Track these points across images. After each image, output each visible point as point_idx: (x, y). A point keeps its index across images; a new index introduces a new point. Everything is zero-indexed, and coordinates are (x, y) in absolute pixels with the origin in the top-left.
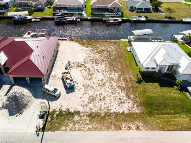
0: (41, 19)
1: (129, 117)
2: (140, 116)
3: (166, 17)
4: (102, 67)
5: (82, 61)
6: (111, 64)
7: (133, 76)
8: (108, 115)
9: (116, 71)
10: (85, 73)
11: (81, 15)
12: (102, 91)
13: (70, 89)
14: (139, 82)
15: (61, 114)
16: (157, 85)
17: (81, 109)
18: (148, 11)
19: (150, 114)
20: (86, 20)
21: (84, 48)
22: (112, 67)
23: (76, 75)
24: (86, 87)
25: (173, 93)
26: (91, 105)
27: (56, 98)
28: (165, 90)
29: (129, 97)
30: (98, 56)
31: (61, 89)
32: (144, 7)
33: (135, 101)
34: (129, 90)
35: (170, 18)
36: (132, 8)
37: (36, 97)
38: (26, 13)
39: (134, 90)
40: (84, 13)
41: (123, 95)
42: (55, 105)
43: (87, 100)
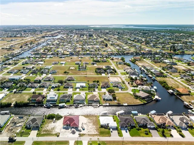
0: (69, 106)
1: (96, 135)
2: (98, 135)
3: (117, 103)
4: (91, 124)
5: (86, 123)
6: (94, 123)
7: (99, 126)
8: (92, 134)
9: (95, 125)
10: (87, 126)
11: (84, 103)
12: (91, 130)
13: (84, 129)
14: (100, 128)
15: (82, 134)
16: (104, 128)
17: (87, 134)
18: (111, 100)
19: (101, 134)
20: (86, 105)
21: (86, 118)
22: (94, 124)
23: (85, 126)
24: (87, 129)
25: (107, 130)
26: (88, 133)
27: (81, 131)
28: (105, 129)
29: (97, 131)
30: (90, 121)
31: (82, 130)
32: (109, 99)
33: (98, 132)
34: (97, 130)
35: (119, 104)
36: (104, 99)
37: (77, 131)
38: (65, 104)
39: (98, 130)
40: (85, 102)
41: (95, 131)
42: (81, 133)
43: (87, 132)
